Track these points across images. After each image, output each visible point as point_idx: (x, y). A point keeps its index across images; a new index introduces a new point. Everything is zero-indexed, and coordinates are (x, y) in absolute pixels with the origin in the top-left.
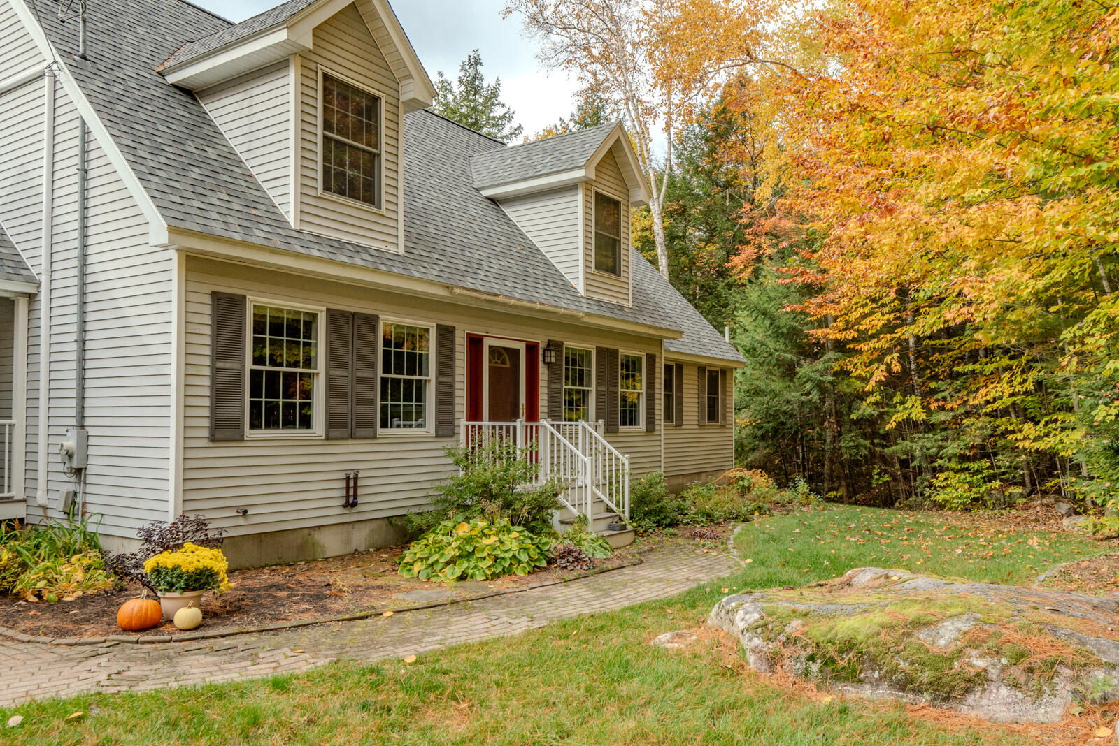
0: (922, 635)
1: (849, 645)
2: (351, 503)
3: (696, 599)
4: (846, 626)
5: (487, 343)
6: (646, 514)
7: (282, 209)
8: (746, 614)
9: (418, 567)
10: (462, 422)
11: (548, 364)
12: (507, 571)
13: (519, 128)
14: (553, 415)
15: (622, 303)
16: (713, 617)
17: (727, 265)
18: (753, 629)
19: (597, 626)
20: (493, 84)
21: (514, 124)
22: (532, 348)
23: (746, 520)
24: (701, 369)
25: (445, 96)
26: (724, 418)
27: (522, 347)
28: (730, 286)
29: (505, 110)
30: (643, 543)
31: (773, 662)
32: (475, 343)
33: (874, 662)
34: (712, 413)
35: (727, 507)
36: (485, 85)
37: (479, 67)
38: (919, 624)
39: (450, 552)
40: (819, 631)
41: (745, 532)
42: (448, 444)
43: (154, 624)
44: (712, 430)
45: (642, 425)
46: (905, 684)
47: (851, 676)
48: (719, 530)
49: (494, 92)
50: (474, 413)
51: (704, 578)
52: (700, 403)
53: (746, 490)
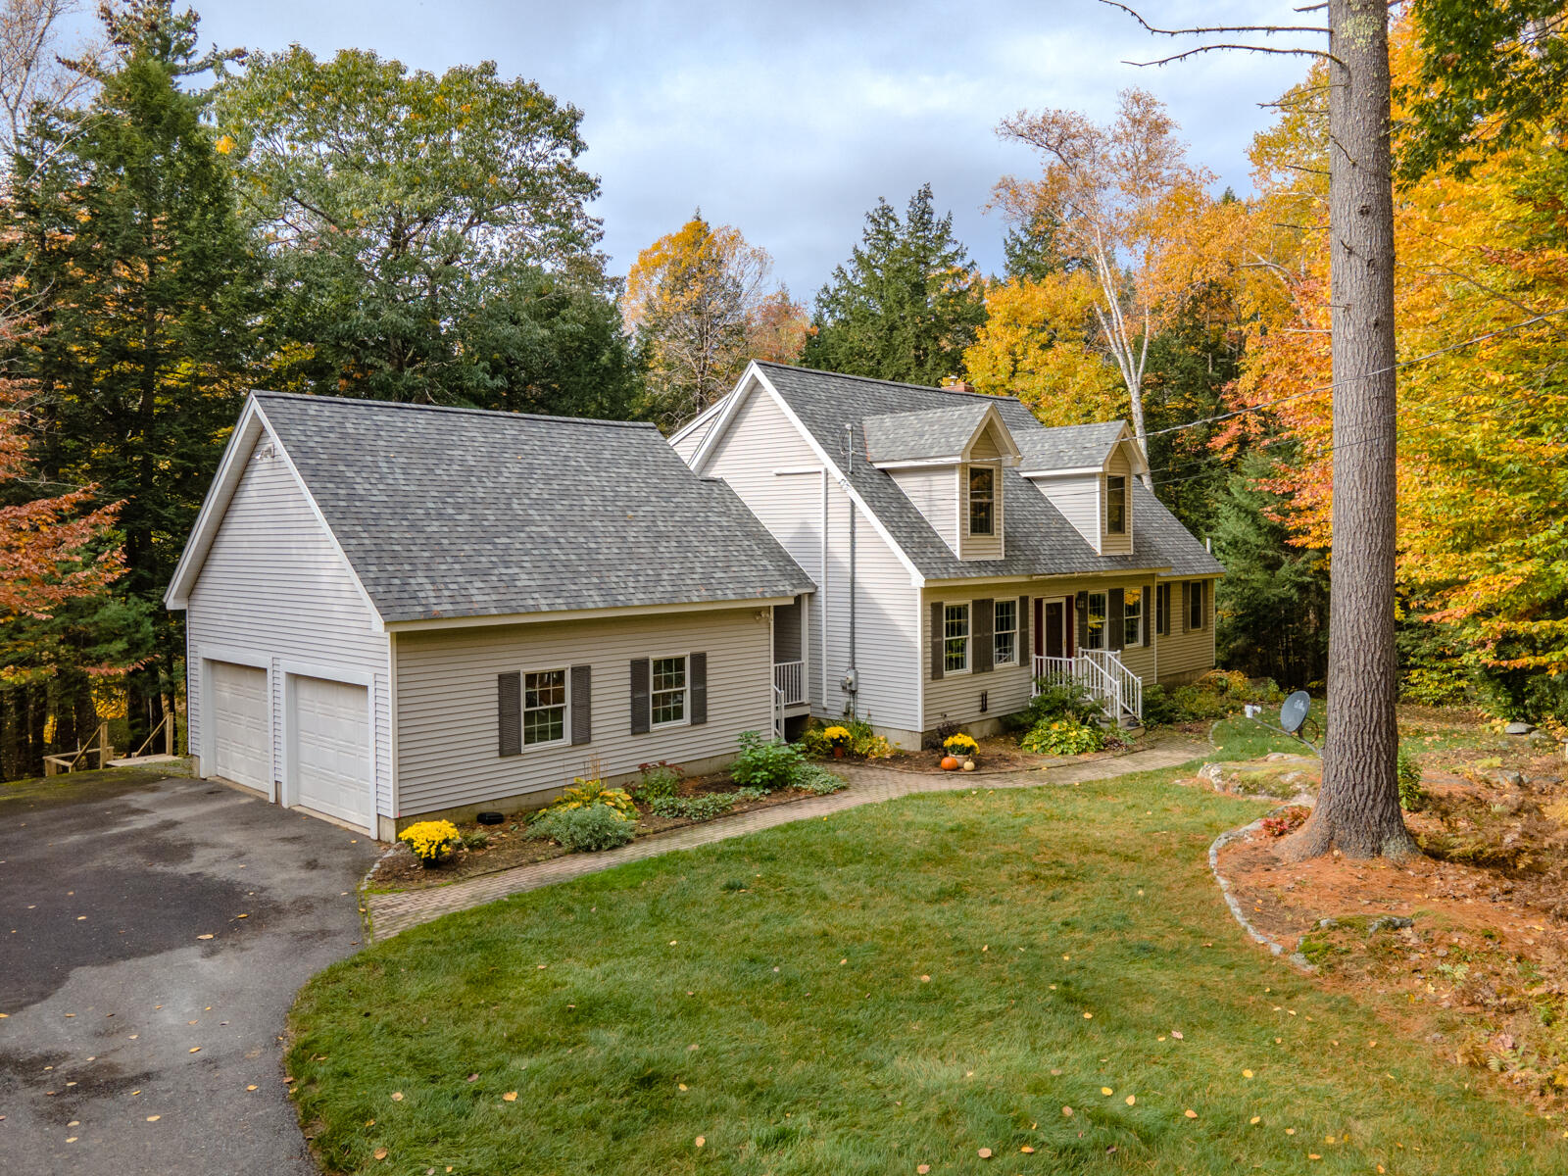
0: (1281, 778)
1: (1254, 782)
2: (984, 709)
3: (1191, 768)
4: (1254, 775)
5: (1045, 602)
6: (1152, 715)
7: (951, 548)
8: (1214, 771)
9: (1035, 747)
10: (1034, 657)
11: (1079, 610)
12: (1084, 751)
13: (973, 264)
14: (1082, 644)
15: (1127, 553)
16: (1200, 774)
17: (1209, 445)
18: (1217, 776)
19: (1147, 776)
20: (944, 218)
21: (967, 261)
22: (1069, 599)
23: (1222, 718)
24: (1185, 584)
25: (887, 224)
26: (1206, 623)
27: (1063, 601)
28: (1210, 465)
29: (957, 247)
30: (1152, 736)
31: (1225, 788)
32: (1039, 603)
33: (1263, 787)
34: (1195, 619)
35: (1207, 708)
36: (935, 220)
37: (929, 201)
38: (1281, 774)
39: (1053, 740)
40: (1244, 776)
41: (1221, 728)
42: (1025, 670)
43: (957, 768)
44: (1196, 634)
45: (1141, 642)
46: (1273, 794)
47: (1254, 792)
48: (1202, 725)
49: (945, 228)
50: (1039, 652)
51: (1193, 757)
52: (1185, 614)
53: (1223, 690)
